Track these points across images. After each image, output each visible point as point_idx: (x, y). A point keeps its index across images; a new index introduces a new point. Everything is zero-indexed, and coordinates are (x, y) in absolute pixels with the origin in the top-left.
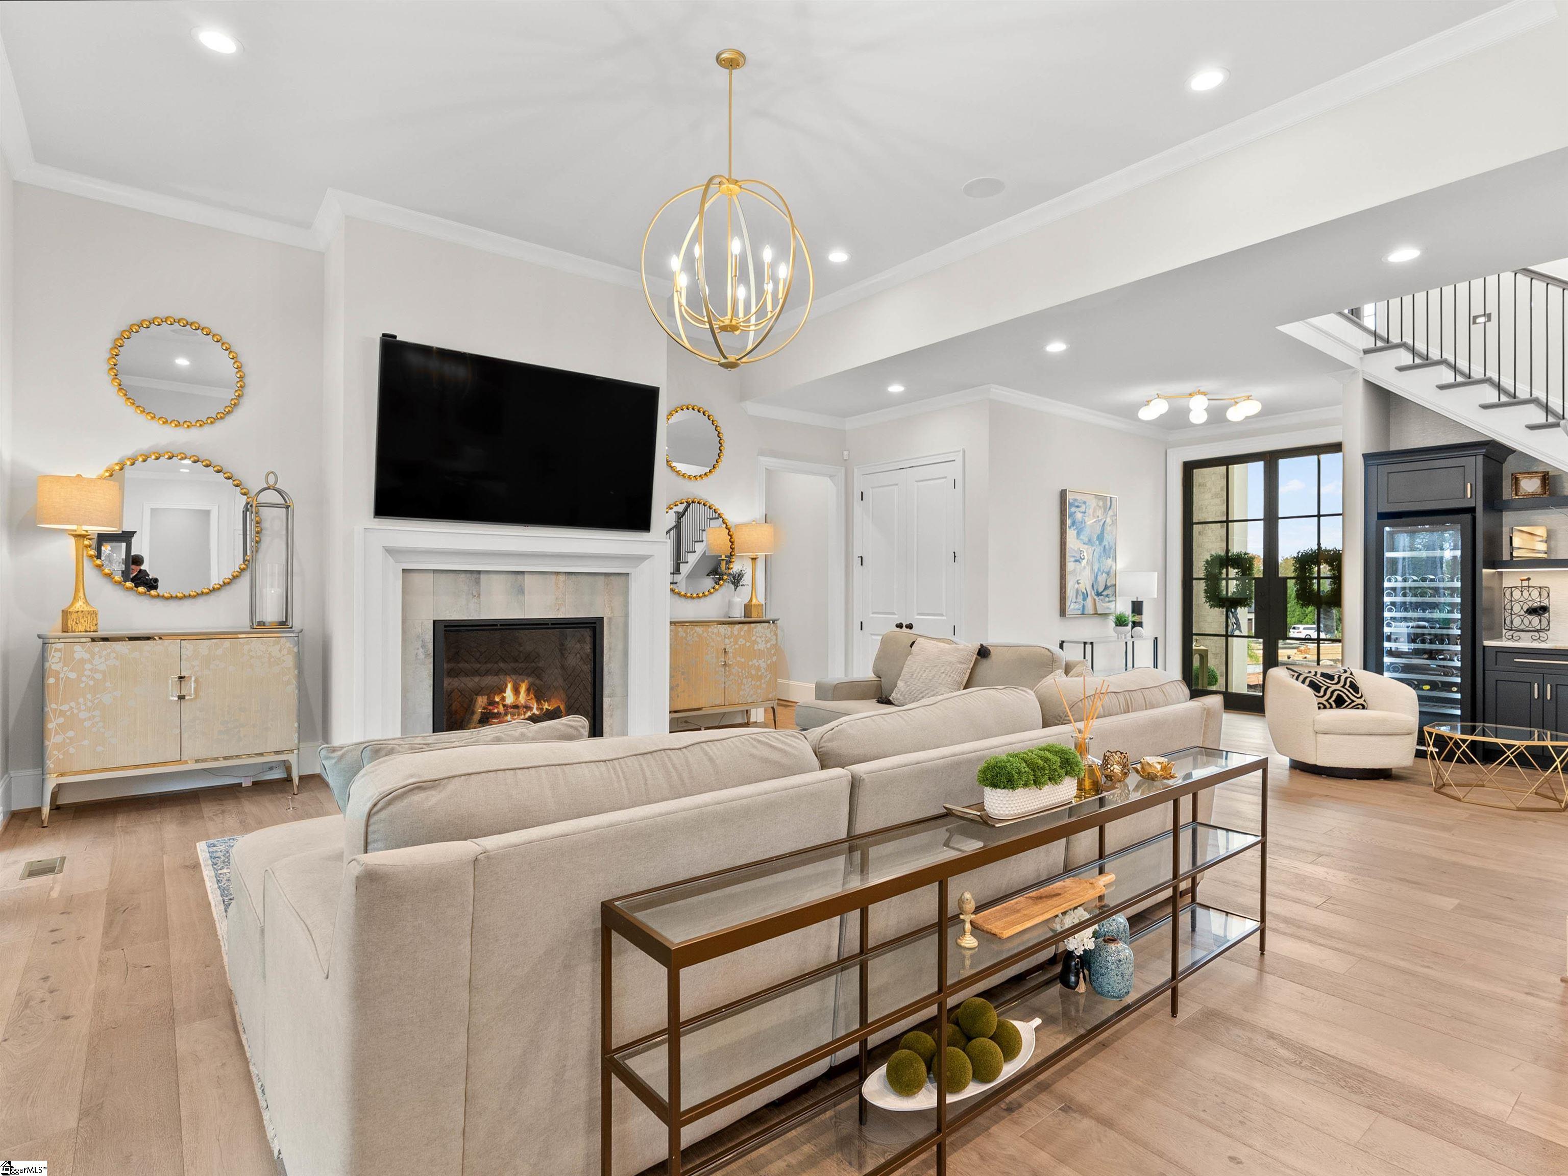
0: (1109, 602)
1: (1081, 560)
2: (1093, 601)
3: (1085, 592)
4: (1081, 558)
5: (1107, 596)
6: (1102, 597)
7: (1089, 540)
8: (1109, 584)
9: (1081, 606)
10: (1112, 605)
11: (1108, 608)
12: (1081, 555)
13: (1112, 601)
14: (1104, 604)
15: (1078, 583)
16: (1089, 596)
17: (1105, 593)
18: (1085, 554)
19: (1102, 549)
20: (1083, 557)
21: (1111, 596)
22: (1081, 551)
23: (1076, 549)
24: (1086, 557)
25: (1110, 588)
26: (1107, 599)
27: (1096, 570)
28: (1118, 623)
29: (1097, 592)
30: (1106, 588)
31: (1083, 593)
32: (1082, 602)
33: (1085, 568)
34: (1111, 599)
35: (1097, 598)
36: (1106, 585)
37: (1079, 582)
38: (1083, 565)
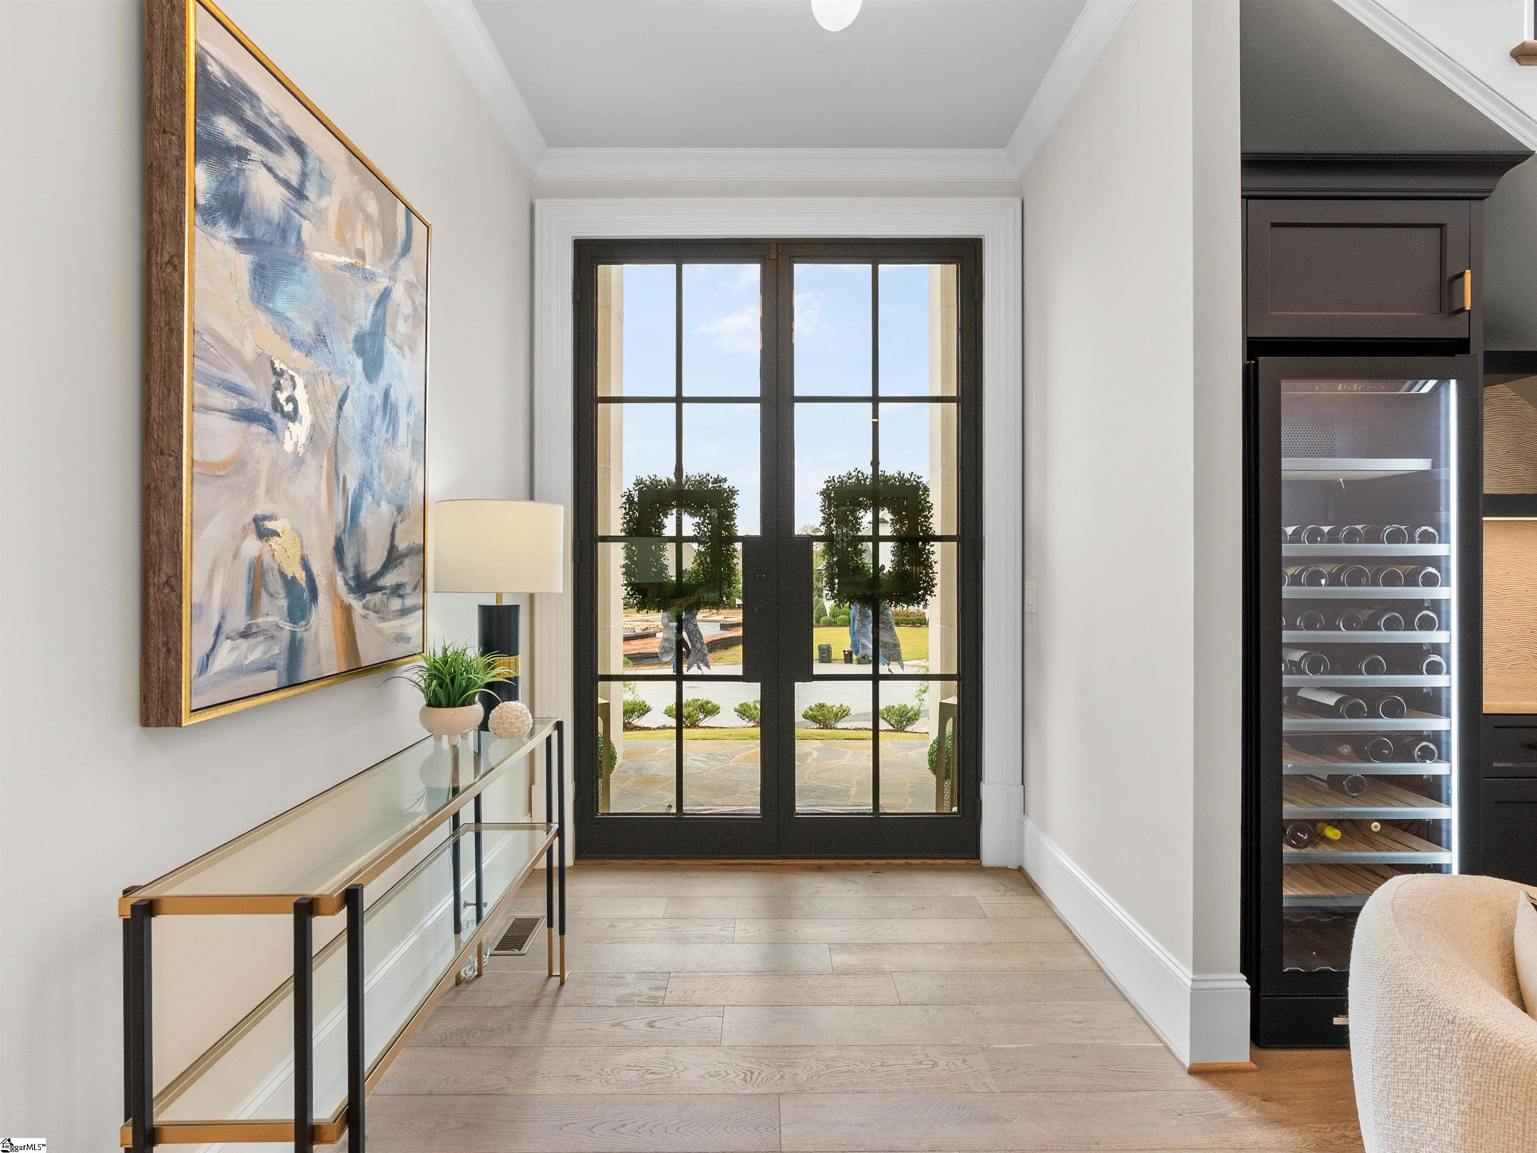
0: (404, 612)
1: (277, 418)
2: (340, 619)
3: (301, 576)
4: (277, 406)
5: (397, 590)
6: (379, 595)
7: (321, 339)
8: (402, 545)
9: (279, 649)
10: (412, 625)
11: (402, 638)
12: (282, 397)
13: (412, 609)
14: (383, 625)
15: (264, 534)
16: (322, 598)
17: (388, 580)
18: (301, 395)
19: (379, 399)
20: (289, 408)
21: (408, 590)
22: (279, 374)
23: (249, 352)
24: (304, 409)
25: (407, 561)
26: (396, 604)
27: (352, 485)
28: (441, 693)
29: (358, 576)
30: (393, 559)
31: (290, 584)
32: (288, 626)
33: (299, 462)
34: (409, 602)
35: (357, 605)
36: (392, 548)
37: (269, 525)
38: (288, 446)
